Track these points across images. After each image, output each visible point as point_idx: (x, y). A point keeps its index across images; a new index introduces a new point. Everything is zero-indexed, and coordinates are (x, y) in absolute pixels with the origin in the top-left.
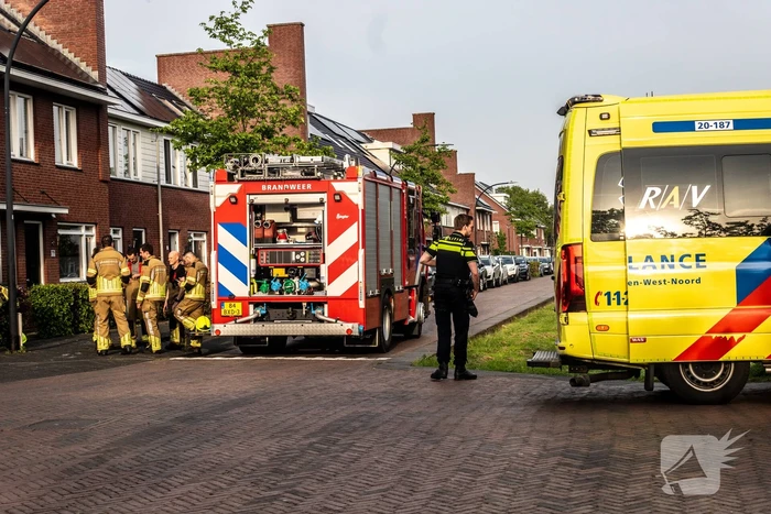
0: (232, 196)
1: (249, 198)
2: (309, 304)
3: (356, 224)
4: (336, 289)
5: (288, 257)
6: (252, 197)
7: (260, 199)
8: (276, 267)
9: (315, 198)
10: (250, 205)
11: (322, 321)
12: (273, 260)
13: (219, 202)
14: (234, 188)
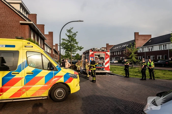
1: (95, 54)
2: (102, 68)
3: (109, 58)
4: (106, 66)
5: (99, 62)
9: (104, 54)
11: (104, 70)
13: (91, 54)
14: (93, 52)
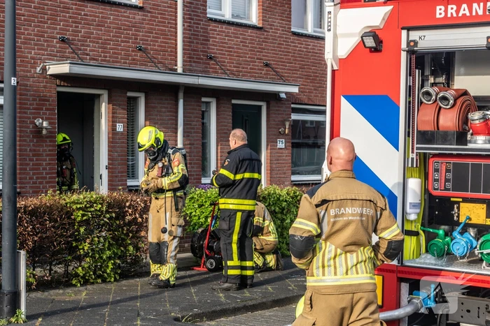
0: (374, 34)
1: (406, 38)
6: (415, 35)
7: (432, 40)
8: (466, 200)
10: (411, 52)
12: (459, 184)
13: (345, 47)
